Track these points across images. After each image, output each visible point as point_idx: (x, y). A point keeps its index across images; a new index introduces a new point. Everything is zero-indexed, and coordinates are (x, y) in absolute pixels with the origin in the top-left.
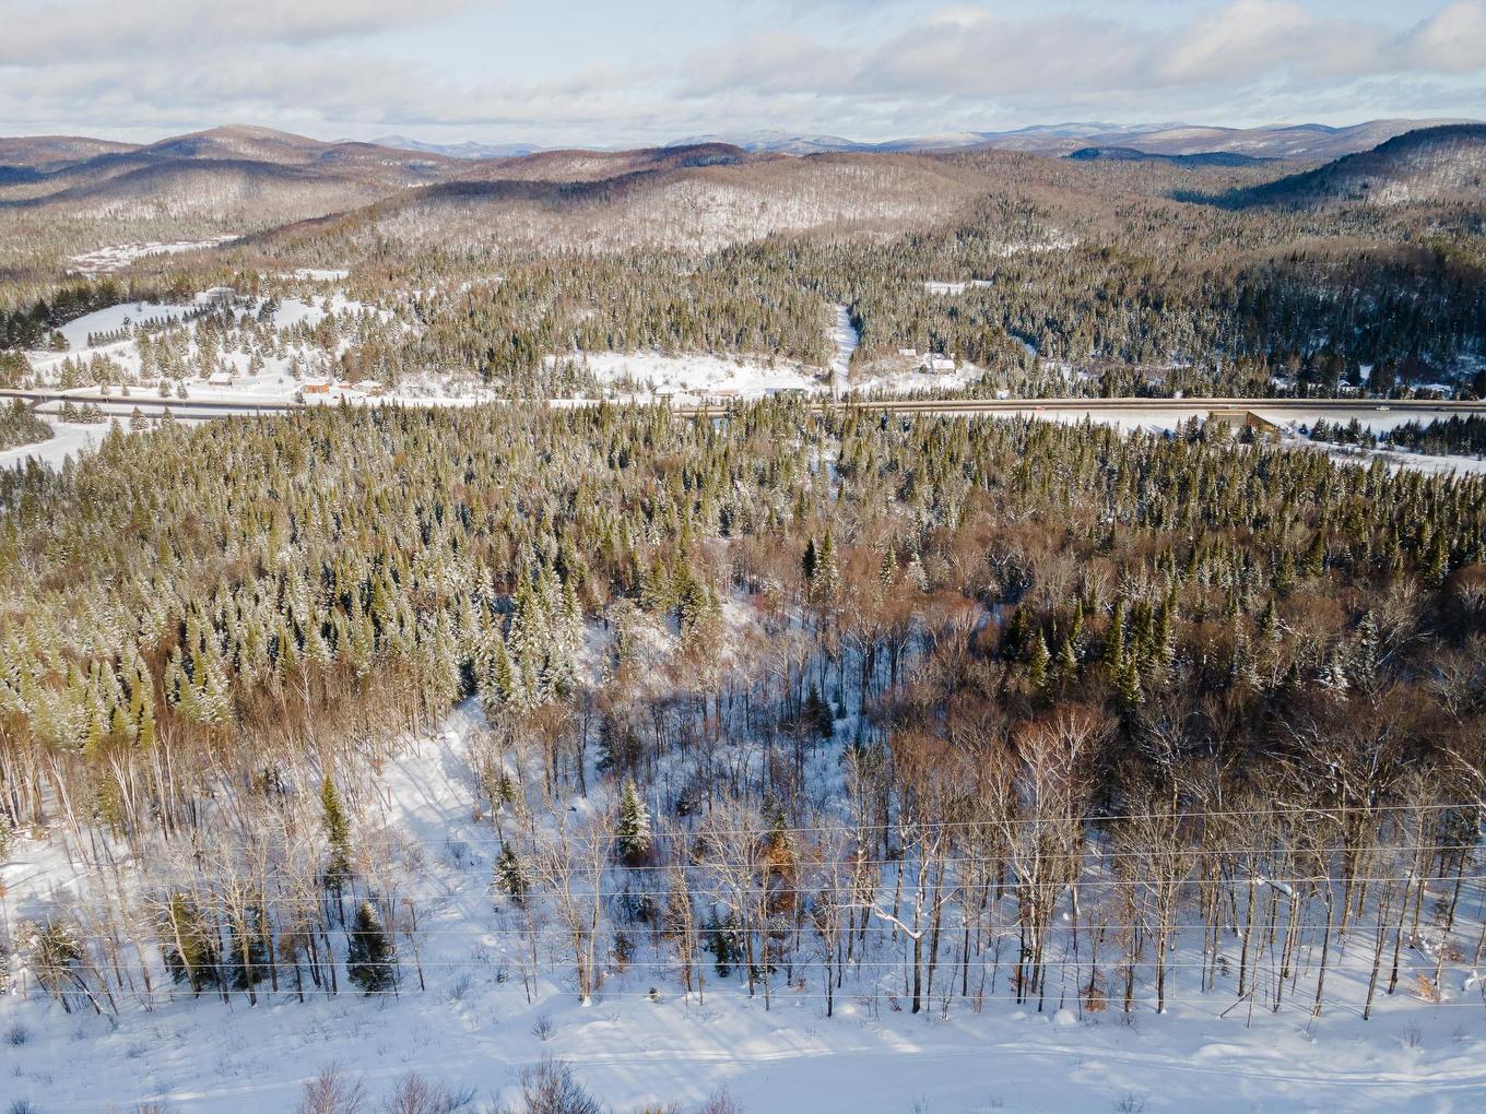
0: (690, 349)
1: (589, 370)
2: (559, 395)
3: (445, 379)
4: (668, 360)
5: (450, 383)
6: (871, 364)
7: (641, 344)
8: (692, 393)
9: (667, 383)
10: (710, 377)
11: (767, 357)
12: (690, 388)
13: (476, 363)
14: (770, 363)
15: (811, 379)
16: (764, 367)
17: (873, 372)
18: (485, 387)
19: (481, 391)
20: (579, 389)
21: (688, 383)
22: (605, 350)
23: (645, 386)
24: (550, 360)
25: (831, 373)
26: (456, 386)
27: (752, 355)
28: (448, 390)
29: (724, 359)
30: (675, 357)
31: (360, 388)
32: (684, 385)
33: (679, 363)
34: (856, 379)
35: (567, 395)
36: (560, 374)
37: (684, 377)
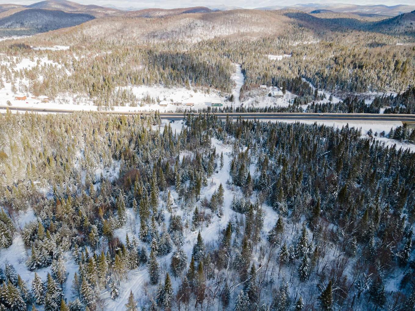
0: (176, 85)
1: (132, 94)
2: (119, 104)
3: (75, 96)
4: (166, 89)
5: (76, 98)
6: (249, 92)
7: (156, 82)
8: (175, 104)
9: (165, 99)
10: (183, 97)
11: (206, 88)
12: (174, 102)
13: (88, 89)
14: (208, 91)
15: (224, 98)
16: (205, 93)
17: (249, 95)
18: (90, 100)
19: (88, 102)
20: (128, 102)
21: (174, 99)
22: (141, 84)
23: (156, 101)
24: (117, 88)
25: (232, 96)
26: (78, 99)
27: (201, 87)
28: (75, 101)
29: (189, 89)
30: (169, 88)
31: (39, 99)
32: (172, 101)
33: (171, 91)
34: (242, 99)
35: (122, 104)
36: (120, 95)
37: (172, 97)
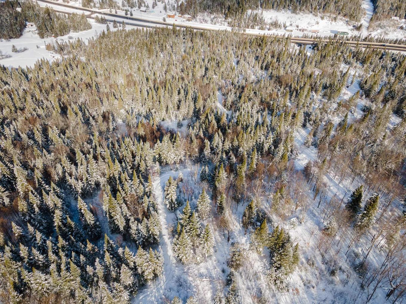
0: (303, 10)
1: (262, 17)
2: (250, 27)
3: (212, 16)
4: (294, 15)
5: (214, 18)
6: (379, 22)
7: (284, 7)
8: (300, 30)
9: (291, 25)
10: (309, 23)
11: (335, 16)
12: (300, 28)
13: (223, 11)
14: (335, 19)
15: (351, 27)
16: (332, 21)
17: (379, 26)
18: (225, 21)
19: (223, 23)
20: (258, 25)
21: (299, 26)
22: (270, 9)
23: (282, 26)
24: (249, 12)
25: (361, 26)
26: (215, 20)
27: (328, 14)
28: (212, 21)
29: (316, 16)
30: (296, 14)
31: (184, 18)
32: (297, 26)
33: (298, 16)
34: (371, 29)
35: (253, 27)
36: (252, 18)
37: (298, 23)
